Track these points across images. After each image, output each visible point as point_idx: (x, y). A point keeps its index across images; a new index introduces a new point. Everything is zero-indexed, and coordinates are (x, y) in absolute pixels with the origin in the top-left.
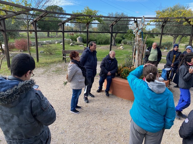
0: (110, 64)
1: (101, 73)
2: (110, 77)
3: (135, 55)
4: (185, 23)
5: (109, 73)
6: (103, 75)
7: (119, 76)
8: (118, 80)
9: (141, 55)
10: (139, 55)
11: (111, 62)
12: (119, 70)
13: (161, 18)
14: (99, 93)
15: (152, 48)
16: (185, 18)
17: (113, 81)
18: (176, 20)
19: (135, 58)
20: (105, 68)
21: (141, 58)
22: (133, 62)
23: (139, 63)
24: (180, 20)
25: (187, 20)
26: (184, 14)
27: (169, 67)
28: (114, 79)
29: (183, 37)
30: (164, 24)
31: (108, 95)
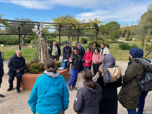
0: (18, 62)
1: (10, 72)
2: (19, 75)
3: (40, 52)
4: (73, 28)
5: (18, 71)
6: (12, 73)
7: (28, 71)
8: (27, 76)
9: (44, 52)
10: (43, 52)
11: (19, 60)
12: (27, 67)
13: (57, 23)
14: (10, 92)
15: (53, 46)
16: (72, 24)
17: (23, 78)
18: (67, 25)
19: (40, 54)
20: (14, 67)
21: (45, 54)
22: (40, 58)
23: (44, 58)
24: (69, 25)
25: (74, 25)
26: (71, 22)
27: (66, 58)
28: (23, 75)
29: (73, 37)
30: (60, 28)
31: (19, 91)
